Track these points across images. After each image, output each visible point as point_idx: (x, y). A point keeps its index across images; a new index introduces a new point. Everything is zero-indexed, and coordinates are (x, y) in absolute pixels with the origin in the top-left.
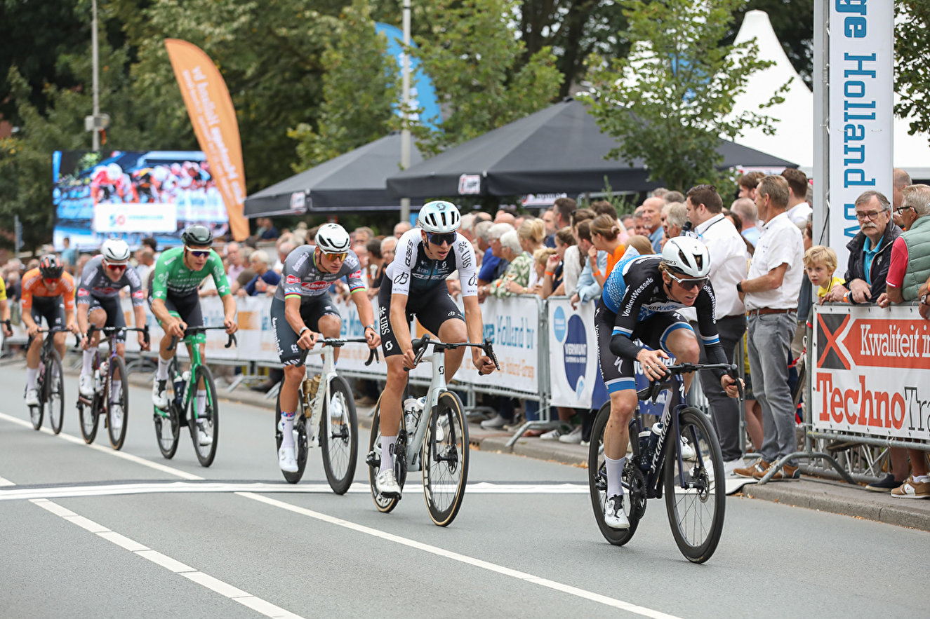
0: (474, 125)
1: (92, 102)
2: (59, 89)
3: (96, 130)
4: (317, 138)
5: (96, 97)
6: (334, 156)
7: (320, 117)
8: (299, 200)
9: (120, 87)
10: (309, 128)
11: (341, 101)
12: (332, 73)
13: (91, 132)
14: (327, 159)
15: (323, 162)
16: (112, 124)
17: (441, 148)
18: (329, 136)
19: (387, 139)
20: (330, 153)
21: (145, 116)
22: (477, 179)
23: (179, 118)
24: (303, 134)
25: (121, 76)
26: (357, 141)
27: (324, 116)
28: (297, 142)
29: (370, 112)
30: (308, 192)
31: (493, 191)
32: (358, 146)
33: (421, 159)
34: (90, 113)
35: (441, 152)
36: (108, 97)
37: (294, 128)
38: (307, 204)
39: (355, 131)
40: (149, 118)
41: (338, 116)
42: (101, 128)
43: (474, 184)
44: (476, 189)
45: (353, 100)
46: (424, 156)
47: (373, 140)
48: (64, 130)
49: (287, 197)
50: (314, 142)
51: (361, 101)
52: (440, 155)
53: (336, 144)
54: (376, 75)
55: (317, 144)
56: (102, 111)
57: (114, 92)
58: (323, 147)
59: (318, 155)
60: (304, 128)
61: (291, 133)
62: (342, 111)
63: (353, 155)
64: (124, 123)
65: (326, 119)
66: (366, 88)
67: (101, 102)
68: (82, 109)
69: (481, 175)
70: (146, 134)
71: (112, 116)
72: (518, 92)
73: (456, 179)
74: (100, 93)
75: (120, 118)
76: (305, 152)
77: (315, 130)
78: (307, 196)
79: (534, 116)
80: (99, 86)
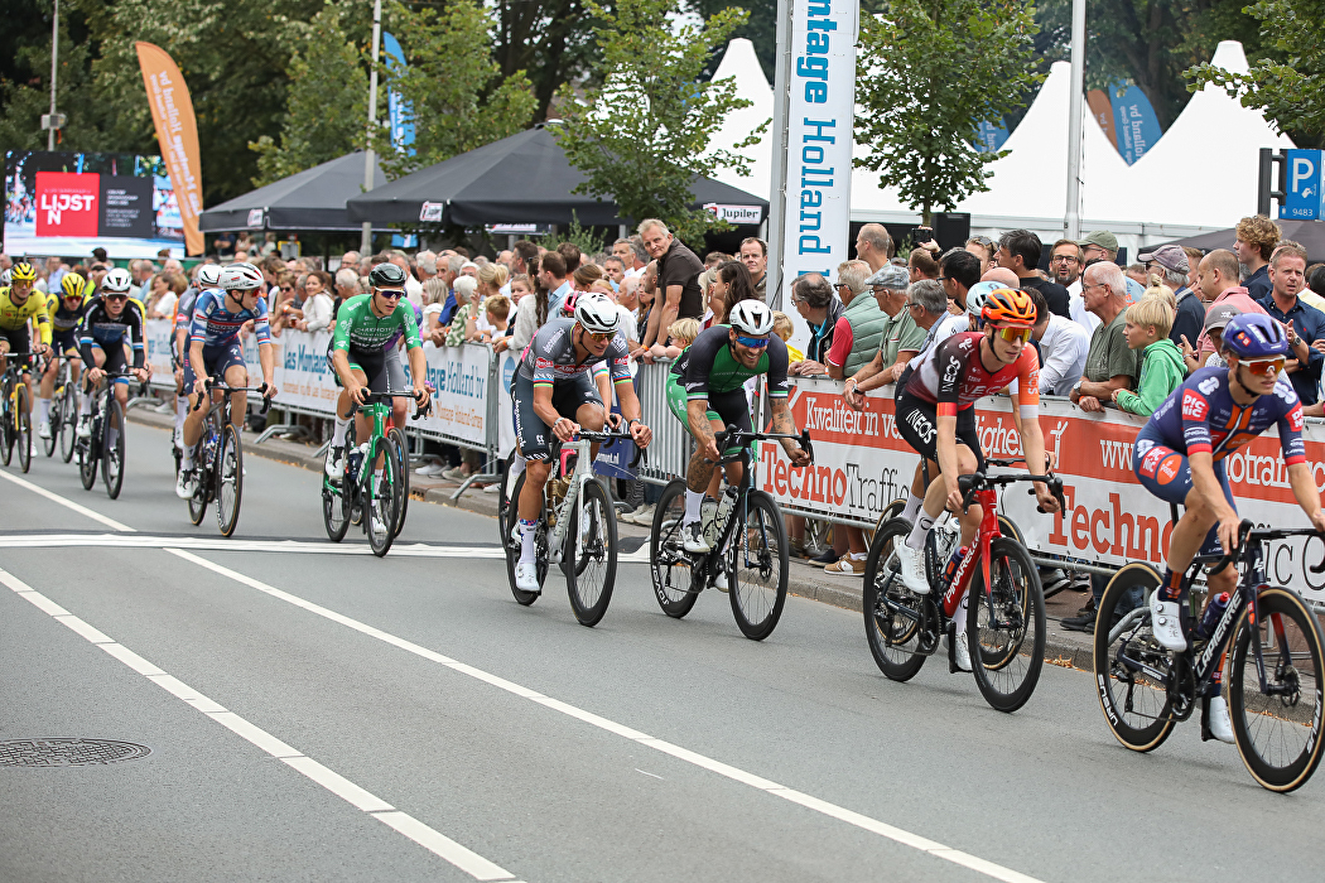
0: (441, 148)
1: (49, 99)
2: (16, 85)
3: (52, 129)
4: (279, 151)
5: (53, 94)
6: (296, 172)
7: (283, 129)
8: (257, 217)
9: (79, 84)
10: (271, 140)
11: (305, 114)
12: (298, 84)
13: (48, 131)
14: (289, 174)
15: (284, 177)
16: (69, 122)
17: (408, 170)
18: (292, 150)
19: (352, 155)
20: (291, 168)
21: (104, 114)
22: (439, 207)
23: (138, 120)
24: (264, 147)
25: (82, 73)
26: (320, 156)
27: (288, 128)
28: (259, 154)
29: (335, 127)
30: (266, 209)
31: (456, 220)
32: (321, 162)
33: (385, 182)
34: (47, 111)
35: (406, 174)
36: (66, 94)
37: (256, 141)
38: (265, 222)
39: (319, 145)
40: (109, 118)
41: (301, 129)
42: (58, 128)
43: (437, 211)
44: (438, 217)
45: (319, 113)
46: (388, 177)
47: (338, 156)
48: (18, 126)
49: (247, 212)
50: (276, 155)
51: (326, 115)
52: (405, 178)
53: (298, 159)
54: (343, 88)
55: (280, 158)
56: (59, 109)
57: (73, 89)
58: (284, 161)
59: (279, 169)
60: (265, 140)
61: (251, 145)
62: (305, 125)
63: (317, 171)
64: (82, 123)
65: (290, 132)
66: (332, 101)
67: (58, 100)
68: (38, 106)
69: (445, 203)
70: (104, 134)
71: (70, 116)
72: (490, 115)
73: (419, 205)
74: (57, 91)
75: (79, 116)
76: (266, 166)
77: (278, 143)
78: (265, 214)
79: (505, 140)
80: (57, 83)
